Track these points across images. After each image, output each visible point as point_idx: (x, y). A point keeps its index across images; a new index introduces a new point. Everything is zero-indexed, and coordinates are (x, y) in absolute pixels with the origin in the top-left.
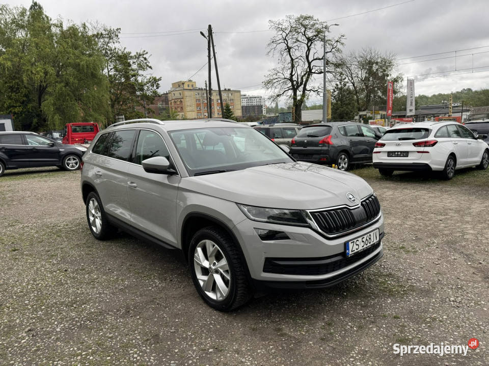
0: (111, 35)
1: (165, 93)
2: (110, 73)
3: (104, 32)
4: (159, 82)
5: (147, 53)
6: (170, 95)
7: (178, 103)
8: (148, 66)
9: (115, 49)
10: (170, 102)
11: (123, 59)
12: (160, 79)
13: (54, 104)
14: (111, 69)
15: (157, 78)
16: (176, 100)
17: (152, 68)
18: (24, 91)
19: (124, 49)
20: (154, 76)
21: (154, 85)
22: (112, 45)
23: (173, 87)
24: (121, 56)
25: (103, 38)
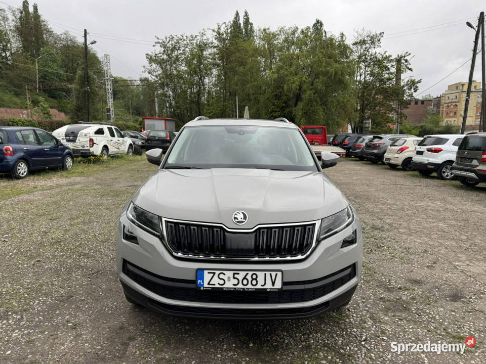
0: (374, 40)
1: (439, 96)
2: (367, 78)
3: (366, 39)
4: (418, 85)
5: (410, 54)
6: (443, 98)
7: (452, 107)
8: (408, 68)
9: (376, 53)
10: (441, 107)
11: (380, 63)
12: (419, 82)
13: (303, 109)
14: (368, 74)
15: (416, 81)
16: (449, 104)
17: (412, 71)
18: (284, 98)
19: (385, 53)
20: (413, 78)
21: (411, 88)
22: (372, 51)
23: (449, 90)
24: (379, 60)
25: (365, 44)
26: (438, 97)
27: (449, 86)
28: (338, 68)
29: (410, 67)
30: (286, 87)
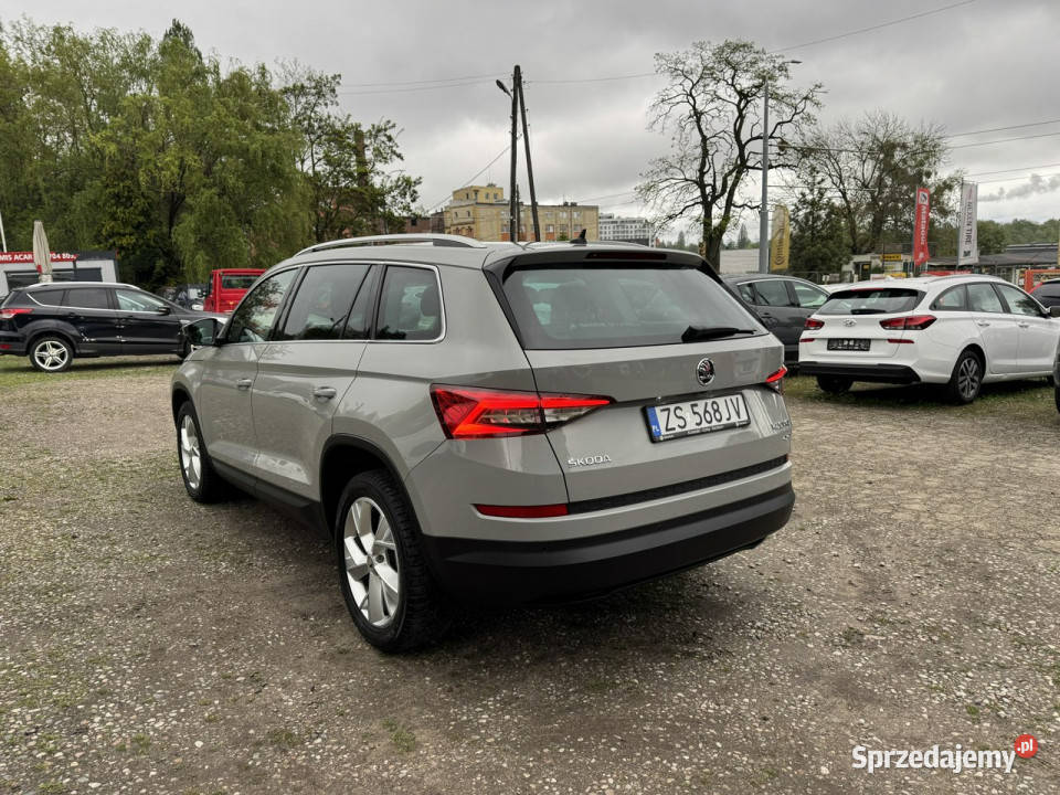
0: (322, 88)
1: (440, 211)
2: (318, 169)
3: (307, 84)
4: (417, 188)
5: (394, 126)
6: (448, 215)
7: (464, 232)
8: (394, 152)
9: (329, 117)
11: (340, 139)
12: (418, 182)
13: (197, 231)
14: (319, 160)
15: (413, 179)
16: (460, 227)
17: (402, 159)
18: (140, 203)
19: (348, 118)
20: (407, 175)
21: (405, 194)
22: (322, 111)
23: (455, 199)
24: (340, 132)
25: (306, 94)
26: (437, 213)
27: (455, 193)
28: (267, 142)
29: (398, 151)
30: (142, 178)
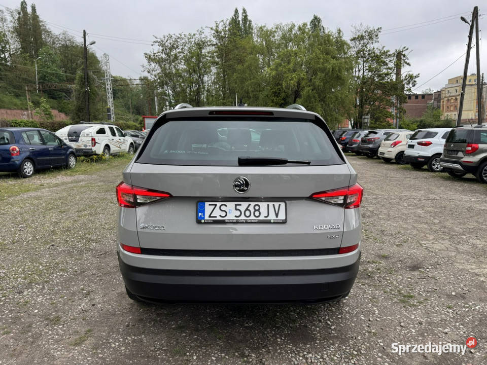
0: (372, 35)
3: (364, 34)
4: (416, 80)
5: (407, 49)
6: (444, 92)
7: (452, 101)
8: (406, 63)
9: (374, 49)
10: (442, 101)
11: (378, 59)
14: (367, 70)
15: (414, 75)
16: (450, 98)
17: (410, 65)
18: (283, 95)
19: (383, 48)
20: (411, 73)
21: (409, 83)
22: (370, 46)
23: (449, 83)
24: (377, 55)
25: (363, 39)
26: (438, 91)
27: (449, 80)
28: (335, 64)
29: (408, 62)
30: (284, 84)
